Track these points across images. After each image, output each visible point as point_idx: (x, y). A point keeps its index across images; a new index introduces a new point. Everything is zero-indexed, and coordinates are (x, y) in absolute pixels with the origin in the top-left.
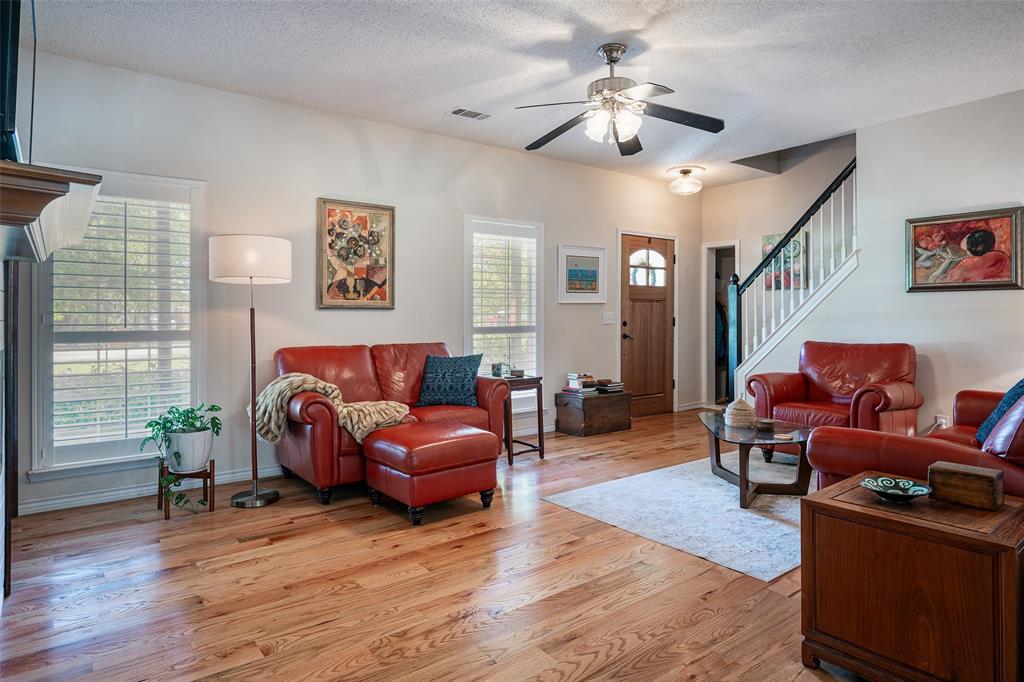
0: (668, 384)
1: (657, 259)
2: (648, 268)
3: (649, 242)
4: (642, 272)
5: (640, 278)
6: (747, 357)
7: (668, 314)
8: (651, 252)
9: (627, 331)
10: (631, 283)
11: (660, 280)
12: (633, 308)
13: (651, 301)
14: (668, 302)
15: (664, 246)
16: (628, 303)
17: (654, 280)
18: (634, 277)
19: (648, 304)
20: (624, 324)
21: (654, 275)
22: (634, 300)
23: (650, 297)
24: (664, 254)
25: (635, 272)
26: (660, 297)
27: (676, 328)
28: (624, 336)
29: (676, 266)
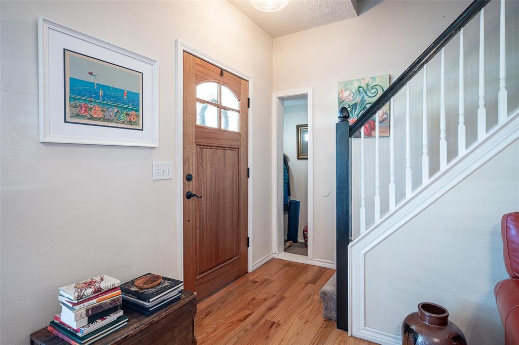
0: (243, 244)
1: (230, 99)
2: (220, 107)
3: (221, 74)
4: (212, 112)
5: (209, 119)
6: (363, 231)
7: (242, 164)
8: (222, 86)
9: (192, 187)
10: (198, 123)
11: (233, 124)
12: (200, 156)
13: (224, 148)
14: (242, 149)
15: (238, 84)
16: (194, 149)
17: (227, 122)
18: (203, 117)
19: (220, 152)
20: (188, 178)
21: (227, 117)
22: (201, 146)
23: (223, 143)
24: (238, 94)
25: (204, 109)
26: (235, 144)
27: (250, 180)
28: (188, 196)
29: (250, 110)
